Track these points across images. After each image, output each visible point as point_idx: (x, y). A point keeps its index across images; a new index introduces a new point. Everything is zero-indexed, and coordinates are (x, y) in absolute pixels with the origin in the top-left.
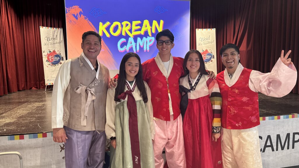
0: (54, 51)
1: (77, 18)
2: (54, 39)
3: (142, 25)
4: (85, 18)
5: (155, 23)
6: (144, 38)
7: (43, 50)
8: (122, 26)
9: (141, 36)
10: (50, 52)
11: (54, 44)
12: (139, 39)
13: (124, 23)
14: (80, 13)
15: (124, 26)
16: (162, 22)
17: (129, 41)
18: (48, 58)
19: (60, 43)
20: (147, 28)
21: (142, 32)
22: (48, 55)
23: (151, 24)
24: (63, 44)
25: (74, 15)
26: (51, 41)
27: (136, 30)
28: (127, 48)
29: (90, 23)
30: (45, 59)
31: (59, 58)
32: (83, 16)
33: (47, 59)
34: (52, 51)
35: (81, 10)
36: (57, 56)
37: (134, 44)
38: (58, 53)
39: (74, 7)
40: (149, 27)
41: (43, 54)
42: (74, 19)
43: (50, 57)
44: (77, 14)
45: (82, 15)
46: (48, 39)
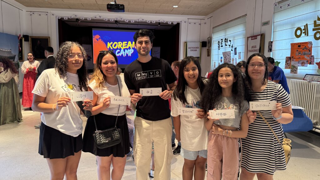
3: (128, 44)
4: (102, 40)
6: (129, 50)
12: (126, 50)
15: (119, 44)
21: (128, 47)
27: (125, 46)
28: (120, 54)
29: (104, 42)
35: (100, 37)
37: (123, 52)
39: (97, 35)
40: (131, 45)
44: (98, 39)
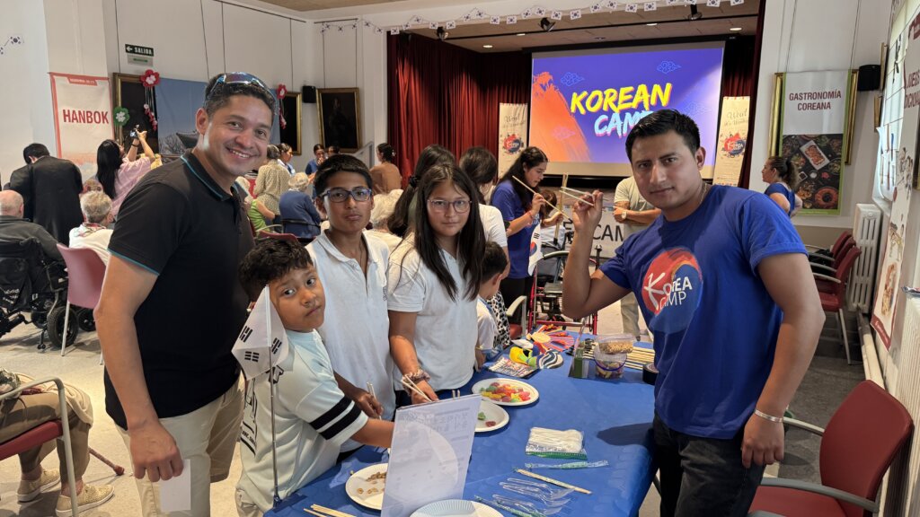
0: (514, 135)
1: (545, 90)
2: (515, 119)
3: (636, 93)
4: (555, 89)
5: (657, 88)
6: (637, 114)
7: (500, 133)
8: (604, 96)
9: (632, 111)
10: (508, 136)
11: (515, 125)
12: (628, 115)
13: (608, 92)
14: (550, 82)
15: (607, 95)
16: (669, 86)
17: (612, 120)
18: (505, 144)
19: (522, 124)
20: (642, 98)
21: (634, 105)
22: (506, 141)
23: (650, 91)
24: (525, 125)
25: (542, 85)
26: (511, 122)
27: (625, 102)
28: (608, 130)
29: (561, 94)
30: (501, 145)
32: (552, 86)
33: (503, 145)
34: (511, 134)
35: (551, 77)
36: (517, 141)
37: (619, 123)
38: (517, 137)
39: (543, 73)
40: (646, 96)
41: (500, 139)
42: (542, 91)
43: (508, 143)
44: (546, 84)
45: (552, 84)
46: (508, 119)
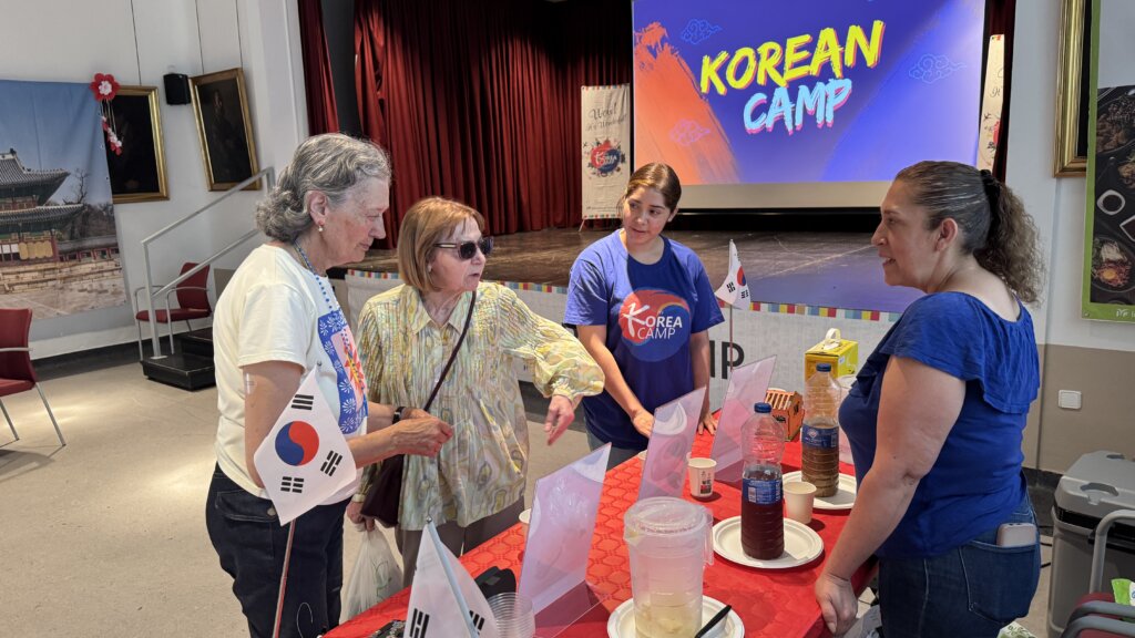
0: (607, 142)
1: (655, 56)
2: (609, 113)
3: (816, 46)
4: (673, 52)
5: (855, 33)
6: (820, 85)
7: (583, 140)
8: (758, 58)
9: (810, 81)
10: (598, 143)
11: (608, 124)
12: (803, 89)
13: (764, 49)
14: (663, 40)
15: (764, 55)
16: (878, 27)
17: (775, 100)
18: (593, 159)
20: (828, 54)
21: (814, 69)
22: (594, 152)
23: (842, 41)
25: (649, 48)
26: (602, 120)
27: (796, 65)
28: (768, 120)
29: (683, 62)
30: (586, 161)
31: (615, 158)
32: (667, 48)
33: (589, 161)
35: (664, 31)
36: (613, 152)
37: (788, 106)
39: (651, 26)
40: (835, 50)
42: (650, 57)
43: (597, 156)
44: (656, 46)
45: (666, 45)
46: (596, 114)
